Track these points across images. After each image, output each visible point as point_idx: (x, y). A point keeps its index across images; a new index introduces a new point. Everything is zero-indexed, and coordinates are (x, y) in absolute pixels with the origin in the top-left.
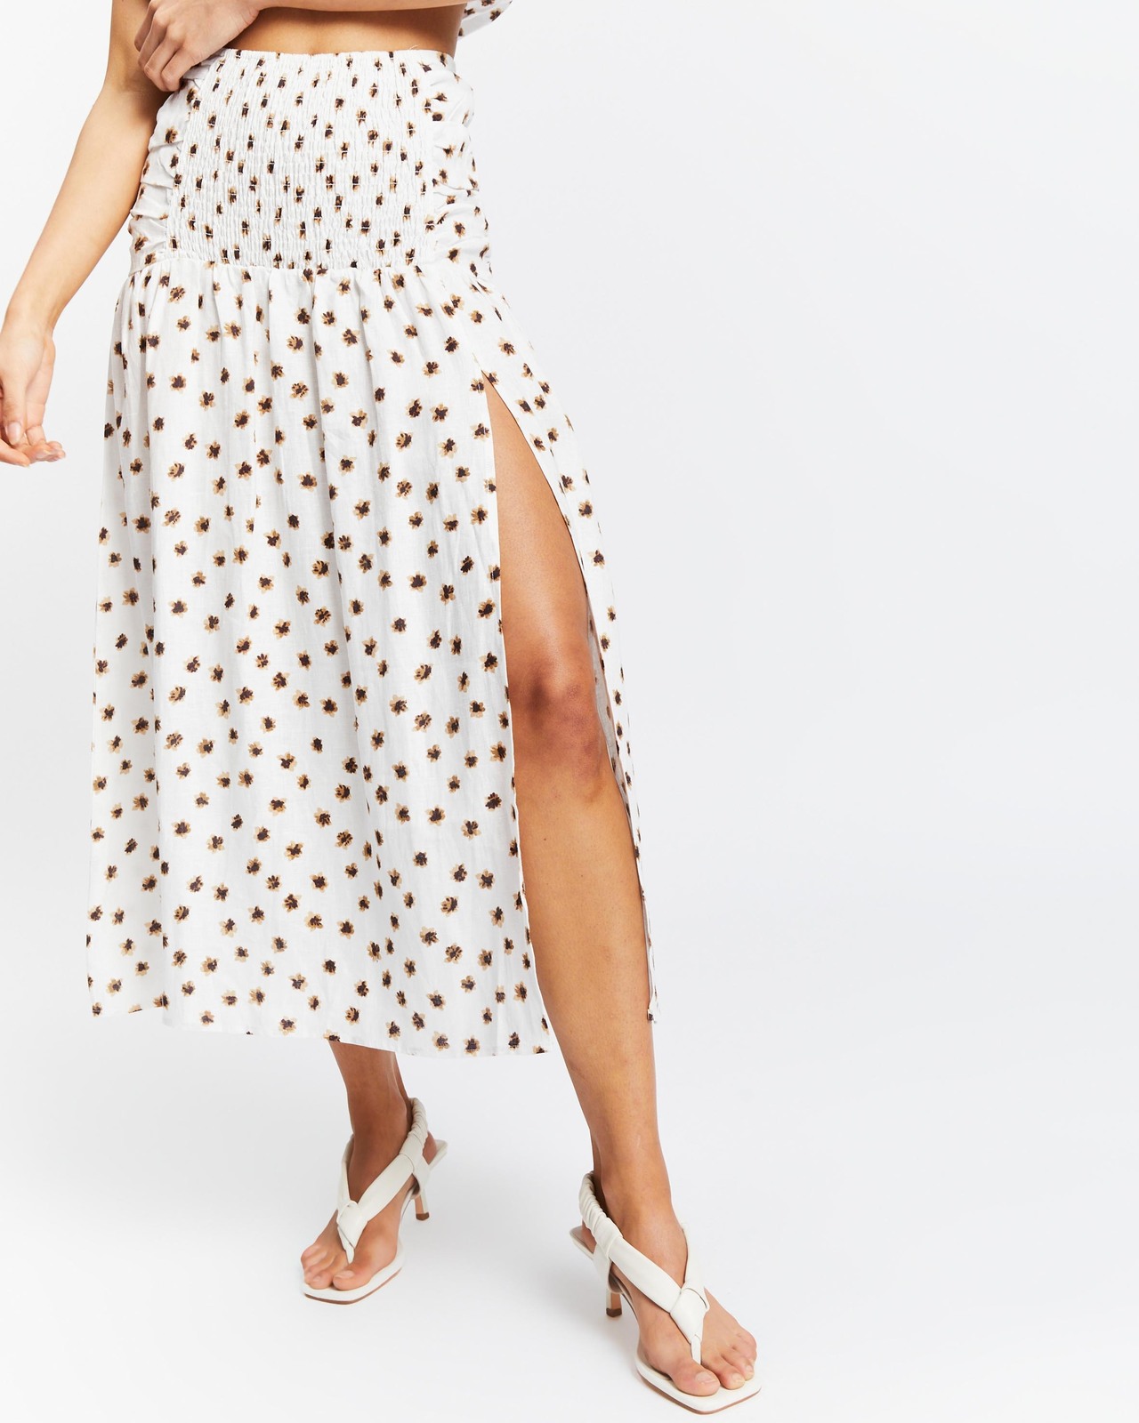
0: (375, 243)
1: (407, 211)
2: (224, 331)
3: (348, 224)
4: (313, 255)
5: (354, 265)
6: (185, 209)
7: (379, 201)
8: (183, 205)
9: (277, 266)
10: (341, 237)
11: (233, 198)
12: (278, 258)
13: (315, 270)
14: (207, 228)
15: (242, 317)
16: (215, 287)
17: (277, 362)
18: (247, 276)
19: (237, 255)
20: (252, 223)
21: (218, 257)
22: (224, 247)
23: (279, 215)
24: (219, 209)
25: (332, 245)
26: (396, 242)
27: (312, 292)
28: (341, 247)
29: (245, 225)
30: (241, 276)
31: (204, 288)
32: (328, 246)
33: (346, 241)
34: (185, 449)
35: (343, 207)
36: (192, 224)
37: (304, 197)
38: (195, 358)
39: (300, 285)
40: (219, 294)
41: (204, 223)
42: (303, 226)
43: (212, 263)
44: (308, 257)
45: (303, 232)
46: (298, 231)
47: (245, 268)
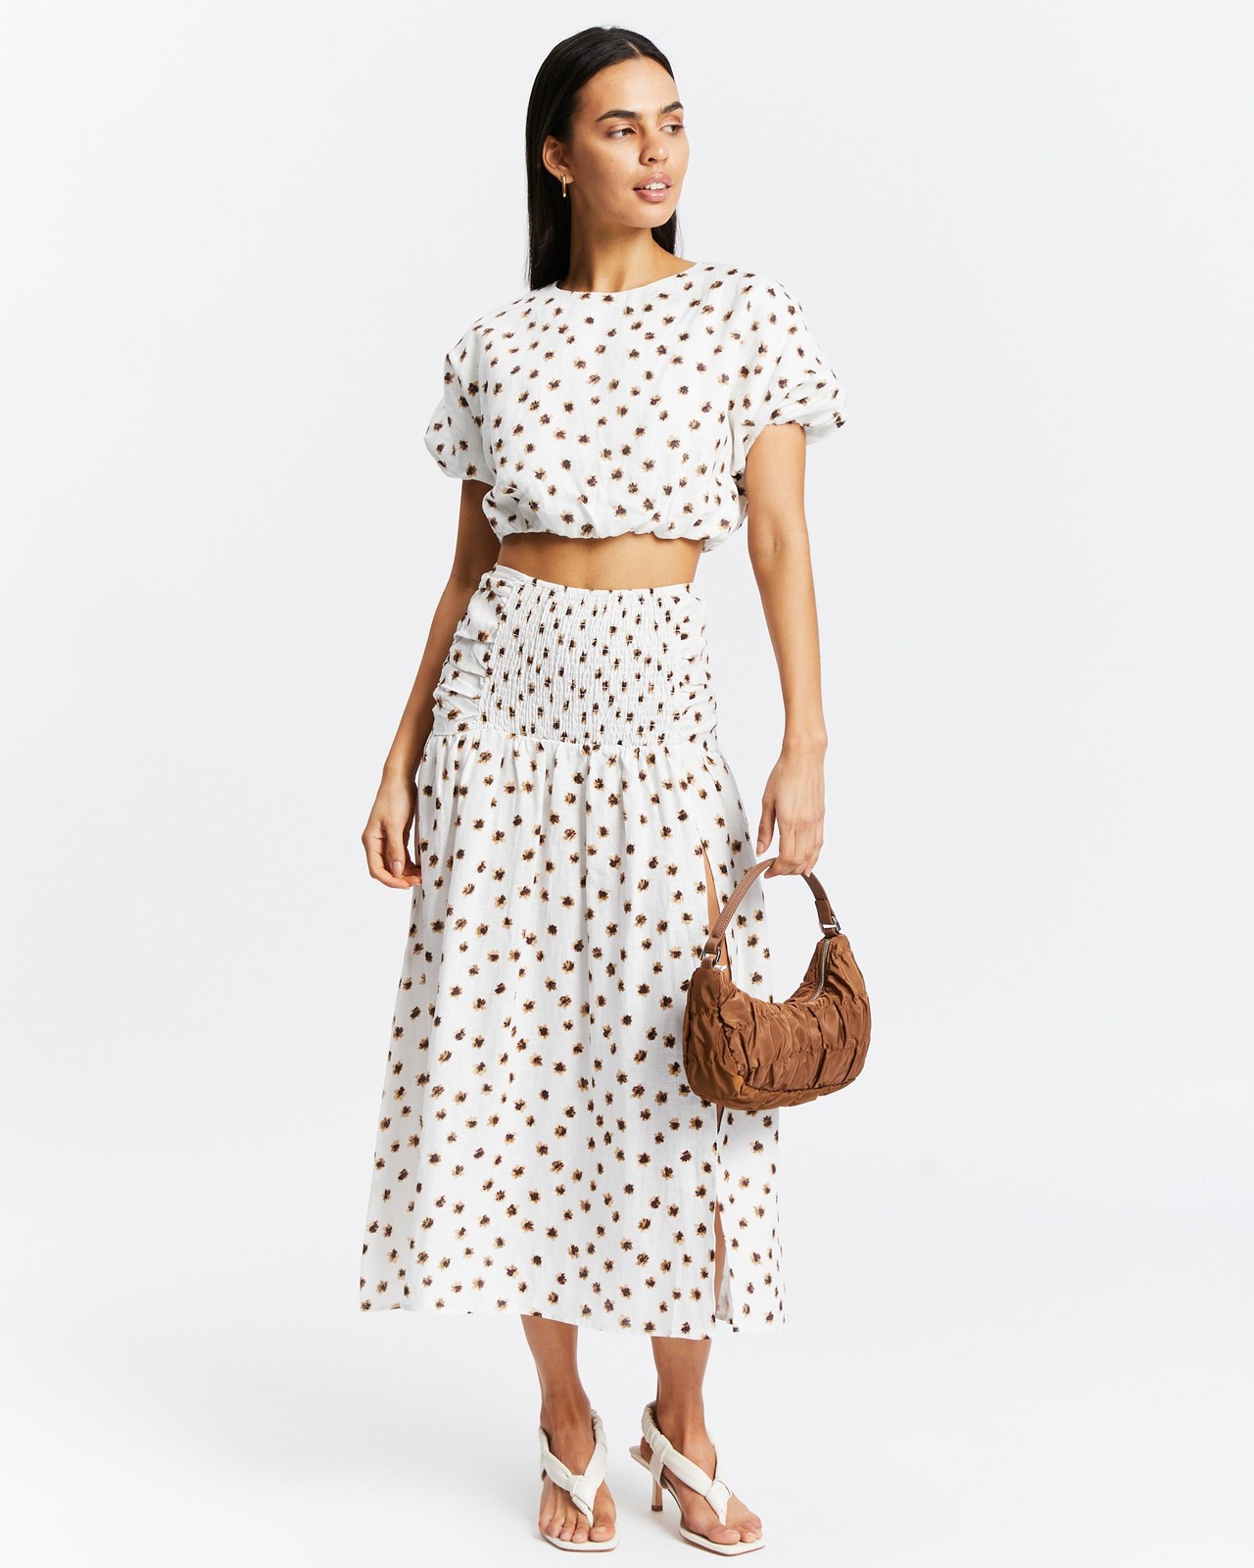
1: (660, 706)
3: (618, 715)
4: (591, 735)
5: (620, 743)
7: (641, 699)
8: (493, 691)
10: (612, 724)
11: (531, 690)
12: (565, 735)
13: (591, 746)
14: (511, 709)
16: (515, 754)
17: (556, 812)
18: (541, 747)
19: (533, 731)
20: (546, 709)
21: (518, 731)
24: (521, 697)
25: (605, 729)
26: (652, 728)
27: (588, 763)
29: (540, 710)
30: (536, 746)
32: (602, 729)
34: (477, 873)
36: (499, 705)
37: (586, 695)
38: (493, 804)
39: (579, 755)
41: (508, 705)
43: (514, 735)
44: (587, 736)
46: (581, 718)
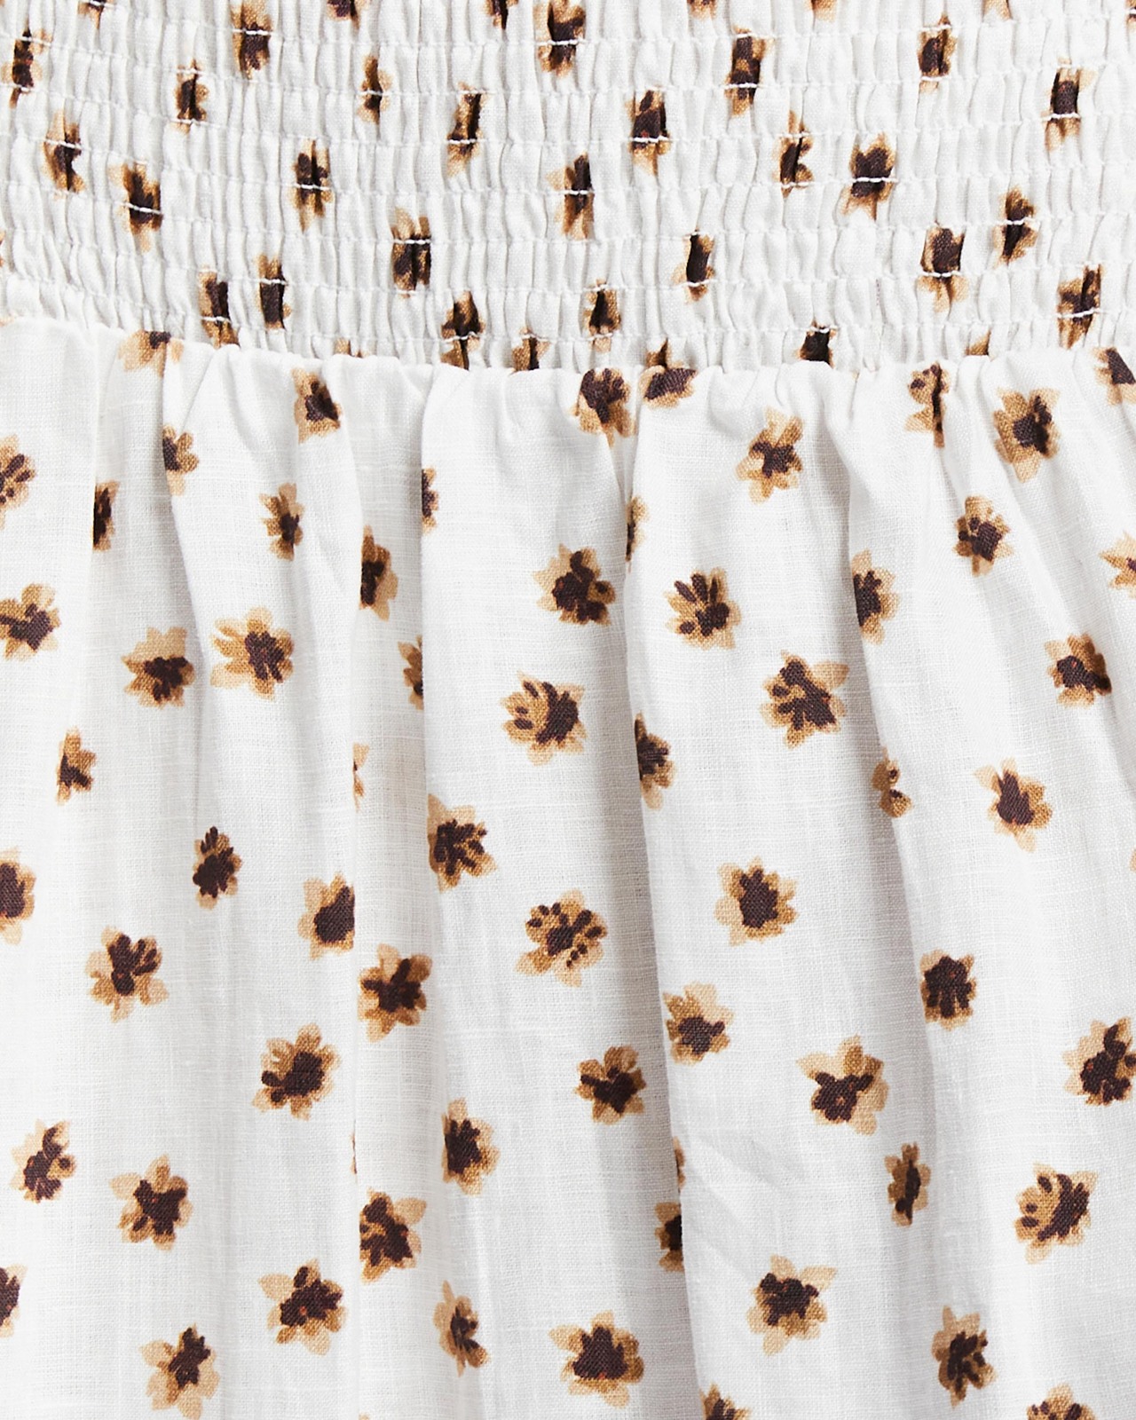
0: (914, 246)
1: (1064, 96)
2: (212, 657)
3: (791, 165)
4: (627, 308)
5: (817, 348)
6: (34, 98)
7: (934, 57)
8: (22, 74)
9: (460, 358)
10: (758, 224)
11: (252, 49)
12: (464, 322)
13: (635, 378)
14: (134, 182)
15: (294, 591)
16: (172, 455)
17: (460, 804)
18: (320, 405)
19: (273, 305)
20: (345, 160)
21: (187, 318)
22: (209, 267)
23: (467, 128)
24: (190, 100)
25: (718, 261)
26: (1014, 239)
27: (624, 480)
28: (757, 267)
29: (311, 172)
30: (289, 402)
31: (118, 455)
32: (698, 264)
33: (780, 240)
34: (20, 1196)
35: (767, 88)
36: (63, 160)
37: (585, 47)
38: (73, 775)
39: (563, 444)
40: (190, 492)
41: (118, 160)
42: (580, 174)
43: (157, 340)
44: (602, 315)
45: (578, 206)
46: (558, 200)
47: (305, 366)
